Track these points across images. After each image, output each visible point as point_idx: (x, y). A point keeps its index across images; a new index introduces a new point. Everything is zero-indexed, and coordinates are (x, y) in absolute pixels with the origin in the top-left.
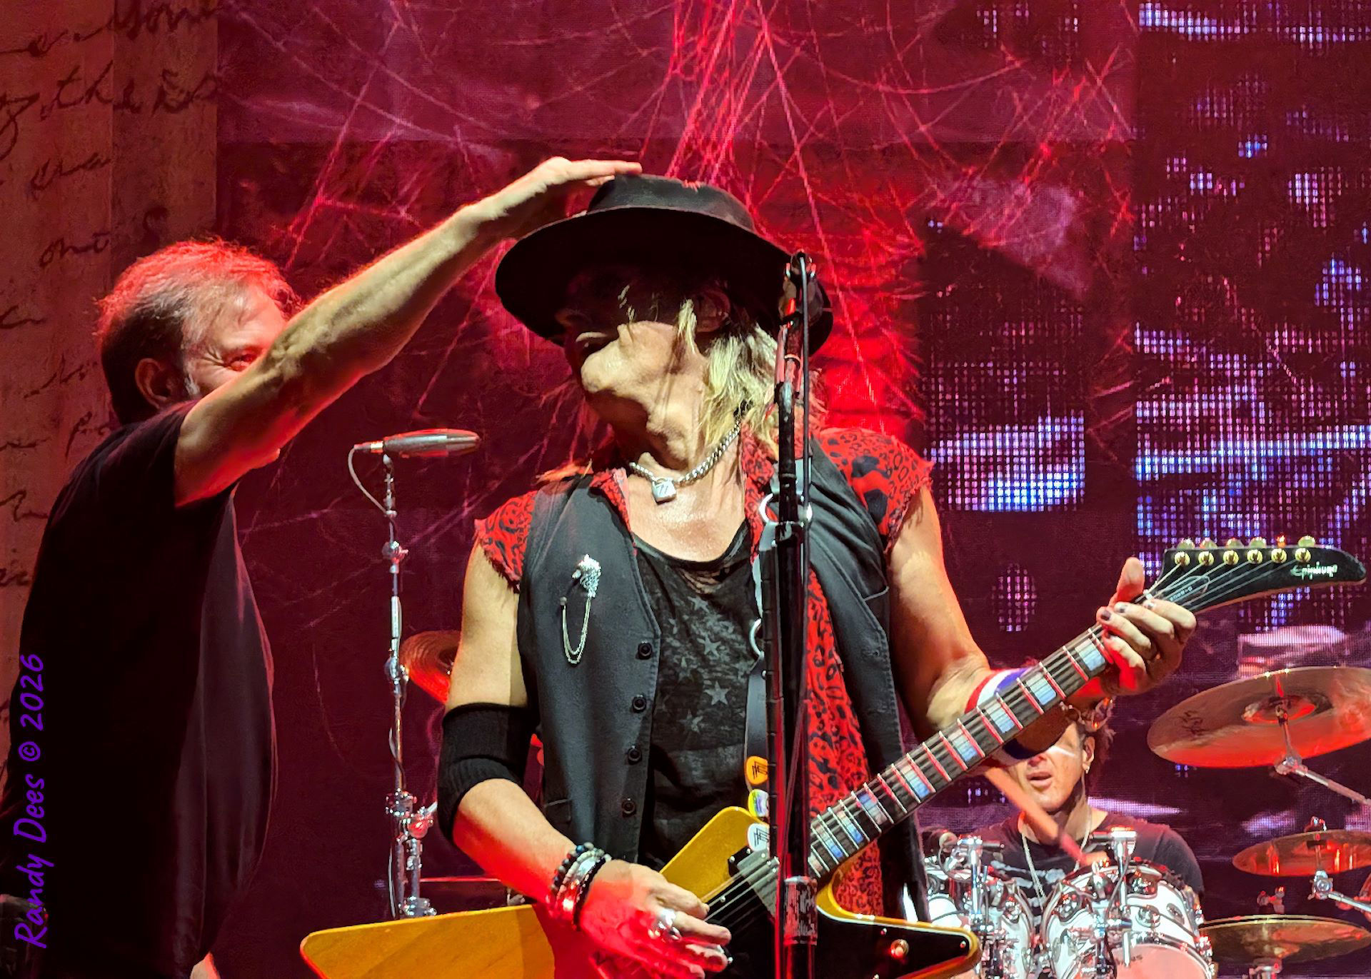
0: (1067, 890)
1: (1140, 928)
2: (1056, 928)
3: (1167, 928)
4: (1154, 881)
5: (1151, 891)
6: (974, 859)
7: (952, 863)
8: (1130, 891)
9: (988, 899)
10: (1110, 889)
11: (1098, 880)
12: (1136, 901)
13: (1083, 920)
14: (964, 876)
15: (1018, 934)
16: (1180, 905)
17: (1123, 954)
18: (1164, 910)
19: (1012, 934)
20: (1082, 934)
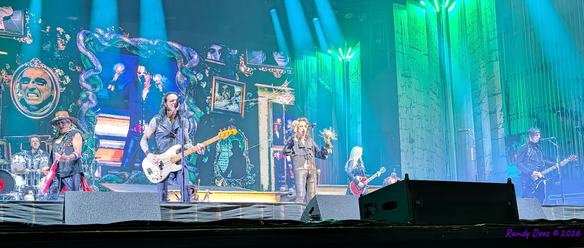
0: (35, 156)
1: (43, 160)
2: (34, 160)
3: (46, 160)
4: (45, 156)
5: (44, 157)
6: (25, 152)
7: (23, 153)
8: (42, 157)
9: (27, 157)
10: (40, 156)
11: (39, 155)
12: (42, 158)
13: (37, 159)
14: (24, 154)
15: (30, 160)
16: (47, 159)
17: (41, 163)
18: (45, 159)
19: (29, 160)
20: (37, 161)
